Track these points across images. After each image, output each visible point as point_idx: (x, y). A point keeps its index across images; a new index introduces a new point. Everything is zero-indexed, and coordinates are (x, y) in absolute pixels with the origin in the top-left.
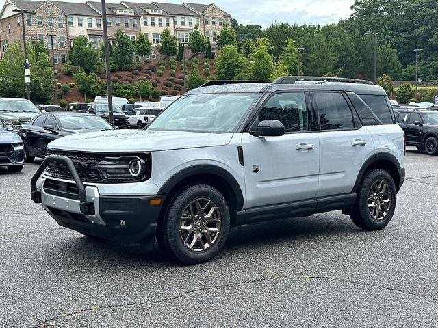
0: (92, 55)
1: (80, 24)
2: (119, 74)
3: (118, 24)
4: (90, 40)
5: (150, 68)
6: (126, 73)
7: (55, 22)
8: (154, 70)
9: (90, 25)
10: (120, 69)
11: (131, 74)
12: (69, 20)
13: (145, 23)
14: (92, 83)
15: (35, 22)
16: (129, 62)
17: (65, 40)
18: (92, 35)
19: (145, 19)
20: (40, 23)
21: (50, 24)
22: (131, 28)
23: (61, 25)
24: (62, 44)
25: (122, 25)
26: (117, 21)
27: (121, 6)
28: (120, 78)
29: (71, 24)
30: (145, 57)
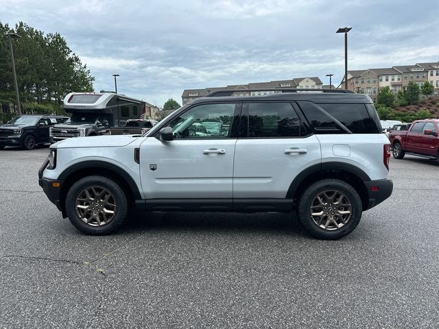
0: (391, 97)
1: (387, 80)
2: (408, 107)
3: (412, 77)
4: (391, 88)
5: (431, 102)
6: (414, 106)
7: (372, 81)
8: (434, 103)
9: (393, 80)
10: (409, 104)
11: (417, 106)
12: (380, 78)
13: (432, 75)
14: (388, 113)
15: (360, 82)
16: (417, 99)
17: (377, 90)
18: (394, 85)
19: (432, 72)
20: (363, 82)
21: (369, 82)
22: (421, 78)
23: (375, 82)
24: (375, 92)
25: (415, 77)
26: (411, 75)
27: (416, 66)
28: (408, 109)
29: (381, 80)
30: (429, 96)
